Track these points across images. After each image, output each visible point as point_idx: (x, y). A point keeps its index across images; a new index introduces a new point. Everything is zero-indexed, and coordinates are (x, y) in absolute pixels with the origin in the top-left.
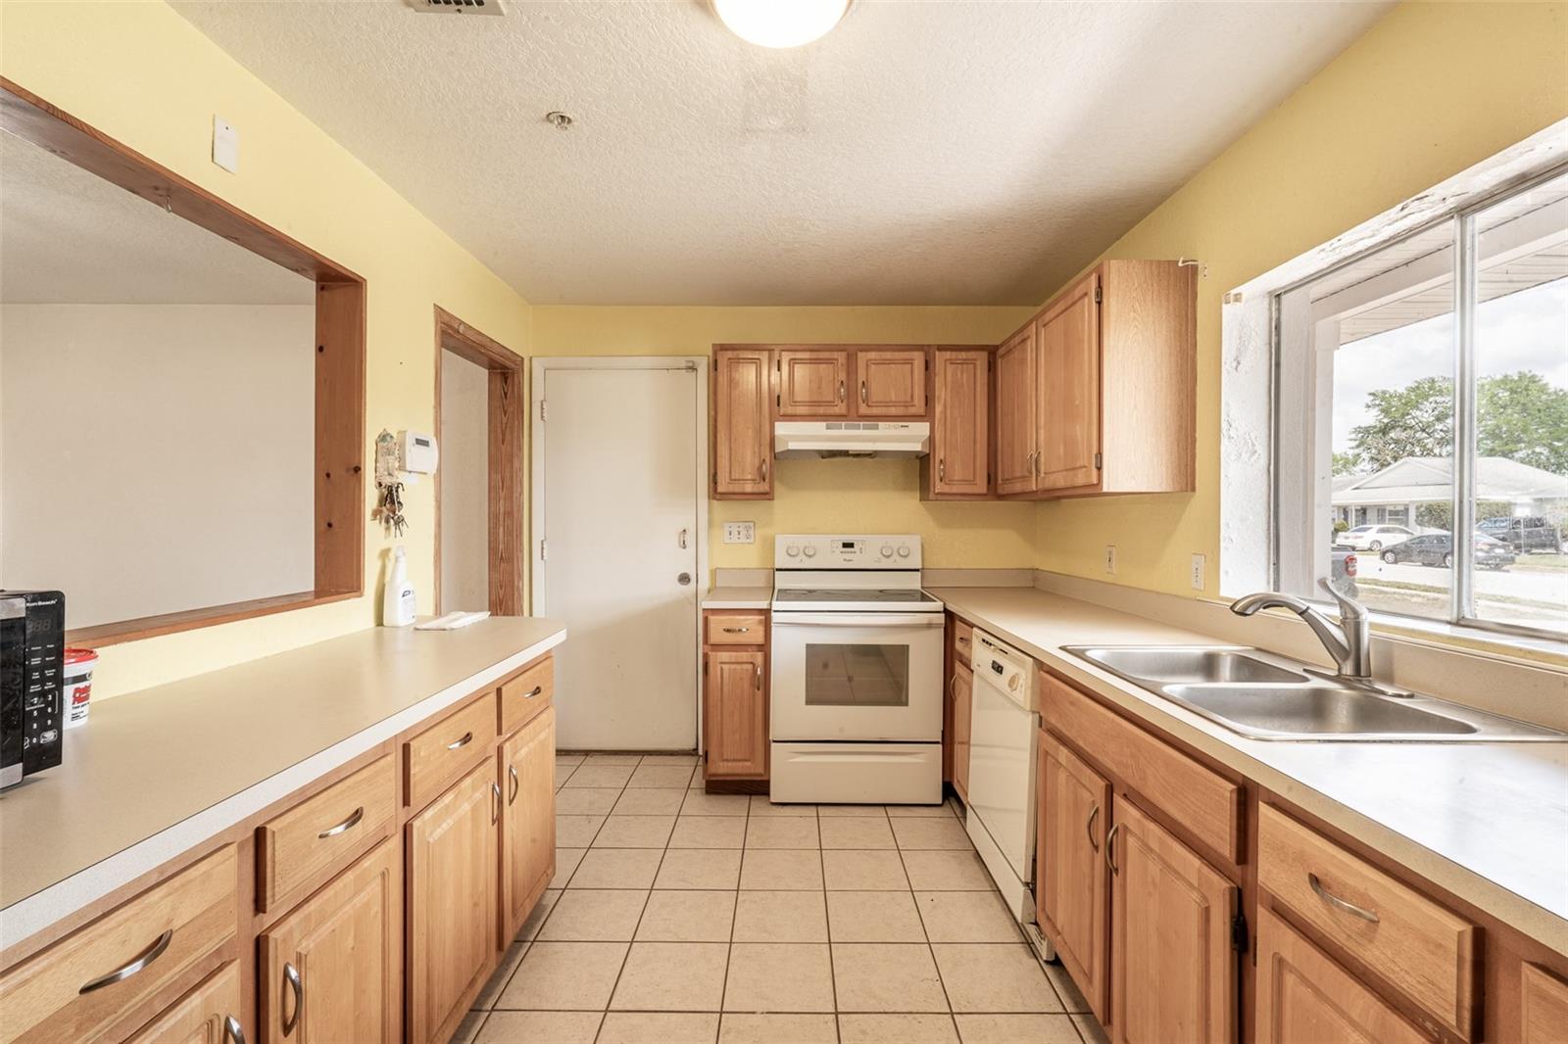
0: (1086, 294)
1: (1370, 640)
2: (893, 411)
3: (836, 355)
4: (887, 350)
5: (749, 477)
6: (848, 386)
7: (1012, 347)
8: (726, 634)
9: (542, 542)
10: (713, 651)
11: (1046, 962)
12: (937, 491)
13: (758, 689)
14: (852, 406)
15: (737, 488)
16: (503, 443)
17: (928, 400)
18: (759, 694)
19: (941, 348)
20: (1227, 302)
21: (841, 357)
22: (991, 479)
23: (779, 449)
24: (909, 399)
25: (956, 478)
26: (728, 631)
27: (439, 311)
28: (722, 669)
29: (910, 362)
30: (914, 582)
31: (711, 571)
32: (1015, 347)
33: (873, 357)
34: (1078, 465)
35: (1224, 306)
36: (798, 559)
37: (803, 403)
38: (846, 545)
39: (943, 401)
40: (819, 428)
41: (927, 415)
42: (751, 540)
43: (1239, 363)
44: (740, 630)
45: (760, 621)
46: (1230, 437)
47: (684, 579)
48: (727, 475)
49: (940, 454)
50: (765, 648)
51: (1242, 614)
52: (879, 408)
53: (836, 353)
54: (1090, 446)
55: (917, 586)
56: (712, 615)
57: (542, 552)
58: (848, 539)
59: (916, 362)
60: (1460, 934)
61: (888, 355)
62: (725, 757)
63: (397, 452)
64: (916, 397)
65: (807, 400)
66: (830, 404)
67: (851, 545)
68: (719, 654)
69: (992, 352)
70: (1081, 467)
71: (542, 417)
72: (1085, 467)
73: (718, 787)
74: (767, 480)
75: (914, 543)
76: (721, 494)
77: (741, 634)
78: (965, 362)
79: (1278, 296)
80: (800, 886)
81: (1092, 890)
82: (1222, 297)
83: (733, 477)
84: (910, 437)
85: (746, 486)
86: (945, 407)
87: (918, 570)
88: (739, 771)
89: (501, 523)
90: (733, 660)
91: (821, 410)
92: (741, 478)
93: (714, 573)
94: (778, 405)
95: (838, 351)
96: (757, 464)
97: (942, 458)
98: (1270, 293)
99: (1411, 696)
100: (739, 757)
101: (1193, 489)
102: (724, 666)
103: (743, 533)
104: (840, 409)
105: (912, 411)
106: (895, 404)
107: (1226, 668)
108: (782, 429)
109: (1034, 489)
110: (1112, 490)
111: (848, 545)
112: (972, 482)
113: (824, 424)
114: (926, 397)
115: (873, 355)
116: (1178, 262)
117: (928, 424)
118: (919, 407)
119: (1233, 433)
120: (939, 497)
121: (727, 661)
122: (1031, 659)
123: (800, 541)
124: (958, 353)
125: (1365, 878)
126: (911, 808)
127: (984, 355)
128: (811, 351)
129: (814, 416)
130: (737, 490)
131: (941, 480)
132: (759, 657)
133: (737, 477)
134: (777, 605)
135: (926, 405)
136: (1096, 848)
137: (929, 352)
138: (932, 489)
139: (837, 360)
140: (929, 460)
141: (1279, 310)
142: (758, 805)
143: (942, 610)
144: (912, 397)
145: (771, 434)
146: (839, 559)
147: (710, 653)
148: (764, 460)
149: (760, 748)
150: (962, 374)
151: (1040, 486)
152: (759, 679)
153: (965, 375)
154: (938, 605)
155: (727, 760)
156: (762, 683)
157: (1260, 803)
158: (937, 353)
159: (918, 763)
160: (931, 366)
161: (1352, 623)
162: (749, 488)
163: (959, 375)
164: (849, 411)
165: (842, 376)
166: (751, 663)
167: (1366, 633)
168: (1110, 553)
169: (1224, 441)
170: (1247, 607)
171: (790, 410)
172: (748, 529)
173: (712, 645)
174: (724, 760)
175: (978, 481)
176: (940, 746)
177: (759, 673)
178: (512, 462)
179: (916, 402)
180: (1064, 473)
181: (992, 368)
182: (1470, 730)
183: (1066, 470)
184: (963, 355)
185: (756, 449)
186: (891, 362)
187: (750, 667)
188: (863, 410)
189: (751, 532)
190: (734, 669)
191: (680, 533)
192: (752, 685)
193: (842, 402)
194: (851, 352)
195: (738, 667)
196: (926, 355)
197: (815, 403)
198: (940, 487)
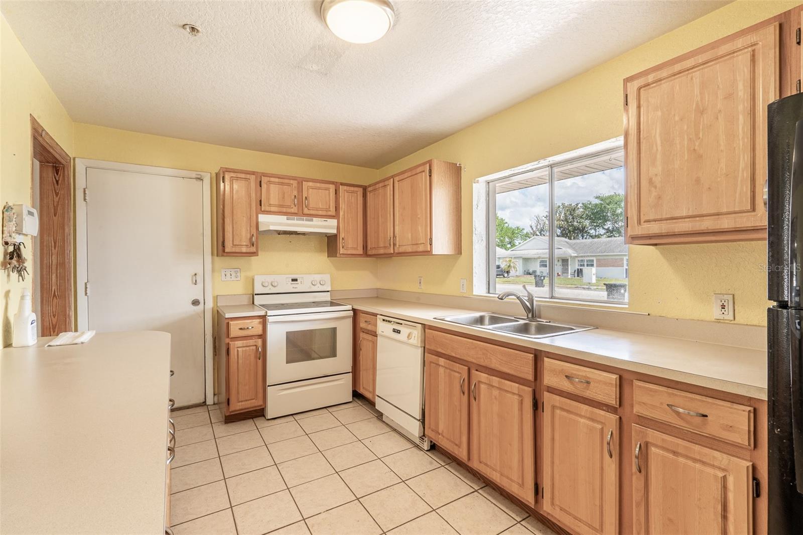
0: (424, 171)
1: (536, 305)
2: (320, 213)
3: (292, 182)
4: (317, 182)
5: (245, 244)
6: (298, 198)
7: (377, 187)
8: (240, 330)
9: (86, 284)
10: (231, 341)
11: (427, 451)
12: (341, 253)
13: (259, 359)
14: (301, 209)
15: (237, 250)
16: (55, 216)
17: (337, 209)
18: (260, 362)
19: (342, 184)
20: (475, 183)
21: (295, 183)
22: (365, 247)
23: (261, 229)
24: (328, 207)
25: (349, 247)
26: (241, 329)
27: (34, 121)
28: (238, 351)
29: (328, 189)
30: (327, 297)
31: (214, 297)
32: (379, 188)
33: (311, 185)
34: (420, 243)
35: (474, 184)
36: (268, 288)
37: (275, 206)
38: (293, 280)
39: (343, 210)
40: (283, 219)
41: (336, 216)
42: (239, 279)
43: (478, 206)
44: (248, 328)
45: (260, 322)
46: (476, 234)
47: (196, 303)
48: (231, 242)
49: (342, 235)
50: (263, 336)
51: (502, 299)
52: (314, 211)
53: (292, 181)
54: (426, 235)
55: (329, 299)
56: (231, 321)
57: (86, 290)
58: (294, 277)
59: (331, 190)
60: (616, 378)
61: (318, 185)
62: (240, 400)
63: (14, 220)
64: (331, 207)
65: (277, 204)
66: (289, 207)
67: (296, 280)
68: (236, 342)
69: (365, 189)
70: (421, 244)
71: (85, 200)
72: (424, 243)
73: (232, 419)
74: (255, 246)
75: (327, 278)
76: (227, 253)
77: (249, 331)
78: (353, 192)
79: (488, 183)
80: (306, 453)
81: (460, 411)
82: (473, 180)
83: (235, 244)
84: (329, 226)
85: (242, 248)
86: (344, 212)
87: (328, 291)
88: (249, 406)
89: (54, 271)
90: (245, 345)
91: (284, 210)
92: (240, 244)
93: (216, 298)
94: (261, 205)
95: (293, 180)
96: (249, 237)
97: (343, 237)
98: (486, 181)
99: (550, 322)
100: (248, 398)
101: (461, 254)
102: (239, 349)
103: (234, 275)
104: (294, 210)
105: (330, 213)
106: (322, 210)
107: (487, 320)
108: (262, 218)
109: (392, 252)
110: (436, 254)
111: (294, 280)
112: (356, 249)
113: (285, 217)
114: (336, 207)
115: (311, 184)
116: (457, 164)
117: (336, 220)
118: (332, 212)
119: (476, 232)
120: (342, 256)
121: (241, 346)
122: (420, 325)
123: (269, 279)
124: (350, 187)
125: (585, 371)
126: (339, 406)
127: (361, 190)
128: (279, 178)
129: (280, 212)
130: (237, 251)
131: (343, 248)
132: (259, 342)
133: (237, 244)
134: (270, 313)
135: (336, 211)
136: (464, 393)
137: (337, 185)
138: (338, 251)
139: (292, 184)
140: (337, 237)
141: (489, 188)
142: (260, 422)
143: (351, 309)
144: (329, 207)
145: (256, 221)
146: (290, 287)
147: (230, 343)
148: (253, 235)
149: (260, 391)
150: (352, 197)
151: (396, 251)
152: (260, 353)
153: (353, 198)
154: (349, 307)
155: (242, 401)
156: (262, 355)
157: (545, 358)
158: (340, 186)
159: (341, 384)
160: (338, 192)
161: (531, 300)
162: (244, 250)
163: (350, 198)
164: (298, 211)
165: (295, 193)
166: (256, 345)
167: (535, 303)
168: (420, 280)
169: (474, 235)
170: (503, 297)
171: (267, 209)
172: (236, 272)
173: (231, 338)
174: (239, 402)
175: (359, 248)
176: (351, 374)
177: (260, 350)
178: (64, 230)
179: (331, 209)
180: (411, 246)
181: (365, 196)
182: (573, 329)
183: (412, 245)
184: (352, 189)
185: (248, 229)
186: (319, 188)
187: (254, 347)
188: (306, 211)
189: (239, 274)
190: (246, 350)
191: (193, 276)
192: (256, 357)
193: (295, 206)
194: (300, 181)
195: (248, 348)
196: (336, 187)
197: (281, 206)
198: (342, 251)
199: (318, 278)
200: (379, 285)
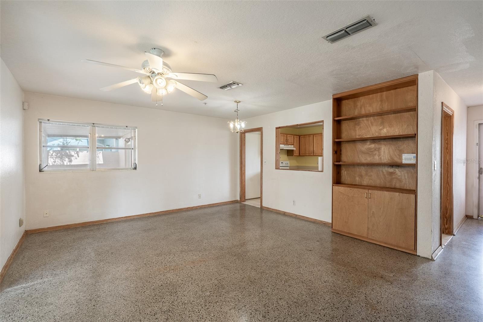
6: (286, 140)
7: (305, 136)
19: (295, 135)
21: (286, 135)
22: (299, 153)
29: (292, 137)
39: (295, 142)
40: (283, 146)
41: (294, 144)
64: (293, 142)
69: (299, 136)
78: (297, 137)
91: (284, 143)
97: (295, 150)
104: (286, 143)
106: (291, 143)
111: (282, 163)
112: (297, 154)
115: (289, 135)
117: (293, 146)
128: (283, 134)
160: (294, 137)
163: (297, 139)
165: (286, 138)
171: (281, 143)
181: (299, 138)
186: (290, 137)
188: (288, 143)
197: (283, 142)
198: (295, 155)
199: (287, 162)
200: (298, 165)
